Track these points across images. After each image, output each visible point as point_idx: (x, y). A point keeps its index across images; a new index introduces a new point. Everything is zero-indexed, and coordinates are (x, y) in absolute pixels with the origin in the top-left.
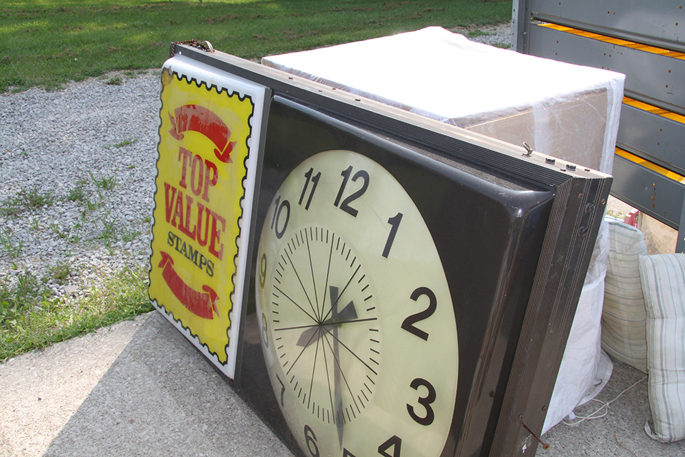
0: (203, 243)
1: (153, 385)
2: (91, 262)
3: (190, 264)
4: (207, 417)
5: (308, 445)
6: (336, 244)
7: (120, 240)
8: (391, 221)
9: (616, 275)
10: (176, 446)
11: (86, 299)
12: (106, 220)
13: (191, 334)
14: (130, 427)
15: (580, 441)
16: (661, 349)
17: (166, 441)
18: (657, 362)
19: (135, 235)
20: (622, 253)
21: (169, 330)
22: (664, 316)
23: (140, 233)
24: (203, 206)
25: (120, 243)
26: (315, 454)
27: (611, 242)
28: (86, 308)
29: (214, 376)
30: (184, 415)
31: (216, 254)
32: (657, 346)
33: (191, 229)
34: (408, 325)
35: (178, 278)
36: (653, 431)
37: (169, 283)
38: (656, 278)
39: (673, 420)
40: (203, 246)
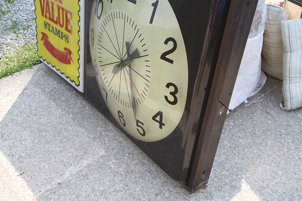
0: (62, 26)
1: (45, 98)
2: (7, 41)
3: (56, 37)
4: (72, 111)
5: (120, 120)
6: (127, 19)
7: (21, 29)
8: (153, 5)
9: (270, 32)
10: (58, 125)
11: (7, 59)
12: (12, 19)
13: (61, 73)
14: (35, 118)
15: (249, 113)
16: (290, 67)
17: (53, 123)
18: (287, 74)
19: (28, 27)
20: (273, 21)
21: (50, 72)
22: (292, 51)
23: (31, 26)
24: (60, 7)
25: (21, 31)
26: (124, 123)
27: (267, 15)
28: (7, 64)
29: (74, 92)
30: (61, 111)
31: (69, 31)
32: (288, 66)
33: (55, 20)
34: (163, 57)
35: (51, 45)
36: (283, 106)
37: (47, 48)
38: (289, 32)
39: (293, 100)
40: (62, 27)
